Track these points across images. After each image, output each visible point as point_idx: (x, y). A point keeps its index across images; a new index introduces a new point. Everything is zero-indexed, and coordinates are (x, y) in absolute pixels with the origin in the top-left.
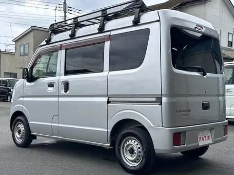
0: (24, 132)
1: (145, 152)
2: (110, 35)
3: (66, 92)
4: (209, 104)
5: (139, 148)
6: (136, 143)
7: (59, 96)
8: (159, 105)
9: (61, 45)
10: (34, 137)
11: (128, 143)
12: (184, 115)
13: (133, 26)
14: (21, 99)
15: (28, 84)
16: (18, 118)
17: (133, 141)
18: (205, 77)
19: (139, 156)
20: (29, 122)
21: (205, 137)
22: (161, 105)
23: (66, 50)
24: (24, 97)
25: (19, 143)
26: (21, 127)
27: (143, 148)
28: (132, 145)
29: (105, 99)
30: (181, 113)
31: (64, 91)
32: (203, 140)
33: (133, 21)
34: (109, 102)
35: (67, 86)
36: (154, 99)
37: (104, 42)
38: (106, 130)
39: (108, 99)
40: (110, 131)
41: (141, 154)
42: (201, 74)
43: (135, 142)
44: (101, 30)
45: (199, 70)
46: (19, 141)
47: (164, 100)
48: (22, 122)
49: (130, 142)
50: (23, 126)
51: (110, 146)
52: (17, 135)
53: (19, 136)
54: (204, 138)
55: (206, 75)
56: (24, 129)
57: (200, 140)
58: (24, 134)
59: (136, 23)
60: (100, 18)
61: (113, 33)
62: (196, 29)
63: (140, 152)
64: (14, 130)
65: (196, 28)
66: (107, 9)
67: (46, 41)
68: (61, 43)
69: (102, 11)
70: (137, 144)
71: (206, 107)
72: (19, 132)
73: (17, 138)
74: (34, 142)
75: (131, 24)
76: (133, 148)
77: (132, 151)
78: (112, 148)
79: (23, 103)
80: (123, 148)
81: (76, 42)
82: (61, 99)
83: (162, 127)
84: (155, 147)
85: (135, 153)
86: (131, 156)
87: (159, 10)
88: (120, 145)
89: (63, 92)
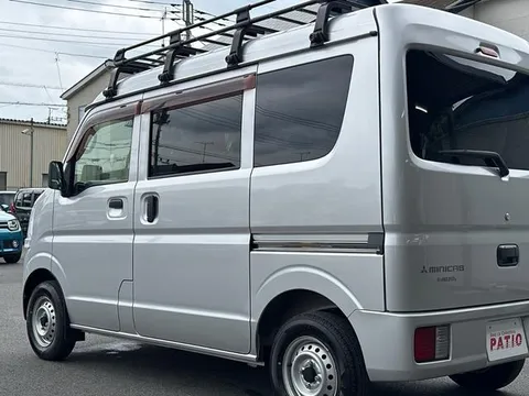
0: (54, 321)
1: (342, 378)
2: (255, 74)
3: (150, 220)
4: (516, 250)
5: (329, 366)
6: (321, 353)
7: (134, 232)
8: (378, 253)
9: (141, 101)
10: (80, 335)
11: (301, 353)
12: (444, 279)
13: (312, 49)
14: (48, 239)
15: (65, 201)
16: (43, 286)
17: (314, 347)
18: (505, 179)
19: (330, 388)
20: (66, 298)
21: (507, 338)
22: (383, 253)
23: (152, 113)
24: (54, 233)
25: (43, 350)
26: (48, 308)
27: (337, 367)
28: (311, 357)
29: (245, 239)
30: (435, 275)
31: (146, 217)
32: (500, 344)
33: (311, 36)
34: (253, 246)
35: (153, 205)
36: (364, 239)
37: (242, 92)
38: (247, 318)
39: (252, 240)
40: (255, 320)
41: (334, 383)
42: (493, 171)
43: (317, 350)
44: (235, 61)
45: (488, 162)
46: (44, 345)
47: (390, 240)
48: (50, 295)
49: (306, 351)
50: (52, 308)
51: (258, 360)
52: (39, 330)
53: (42, 333)
54: (504, 341)
55: (507, 173)
56: (53, 314)
57: (492, 345)
58: (54, 328)
59: (320, 40)
60: (232, 32)
61: (263, 68)
62: (480, 53)
63: (331, 377)
64: (31, 316)
65: (478, 50)
66: (250, 7)
67: (106, 94)
68: (140, 97)
69: (238, 12)
70: (324, 357)
71: (507, 257)
72: (44, 321)
73: (40, 336)
74: (79, 347)
75: (308, 44)
76: (312, 365)
77: (310, 375)
78: (263, 364)
79: (51, 248)
80: (290, 365)
81: (177, 92)
82: (141, 239)
83: (386, 311)
84: (369, 365)
85: (319, 379)
86: (309, 387)
87: (377, 7)
88: (280, 358)
89: (144, 221)
